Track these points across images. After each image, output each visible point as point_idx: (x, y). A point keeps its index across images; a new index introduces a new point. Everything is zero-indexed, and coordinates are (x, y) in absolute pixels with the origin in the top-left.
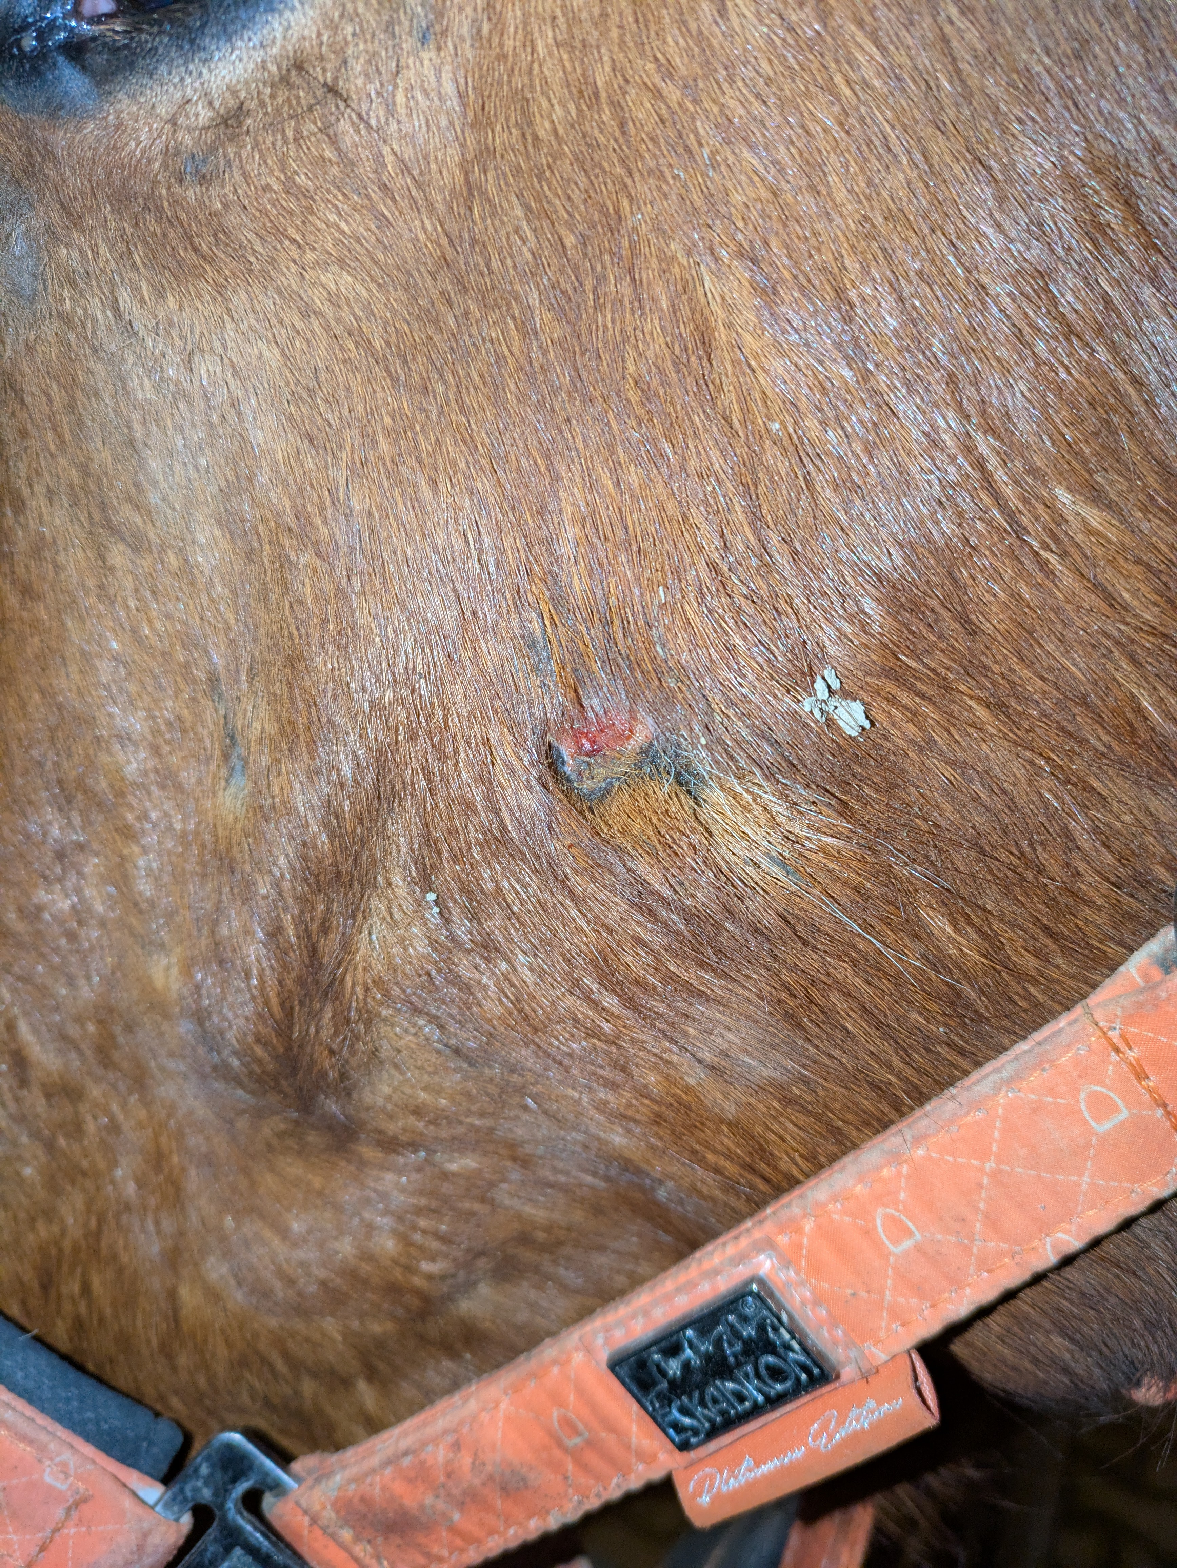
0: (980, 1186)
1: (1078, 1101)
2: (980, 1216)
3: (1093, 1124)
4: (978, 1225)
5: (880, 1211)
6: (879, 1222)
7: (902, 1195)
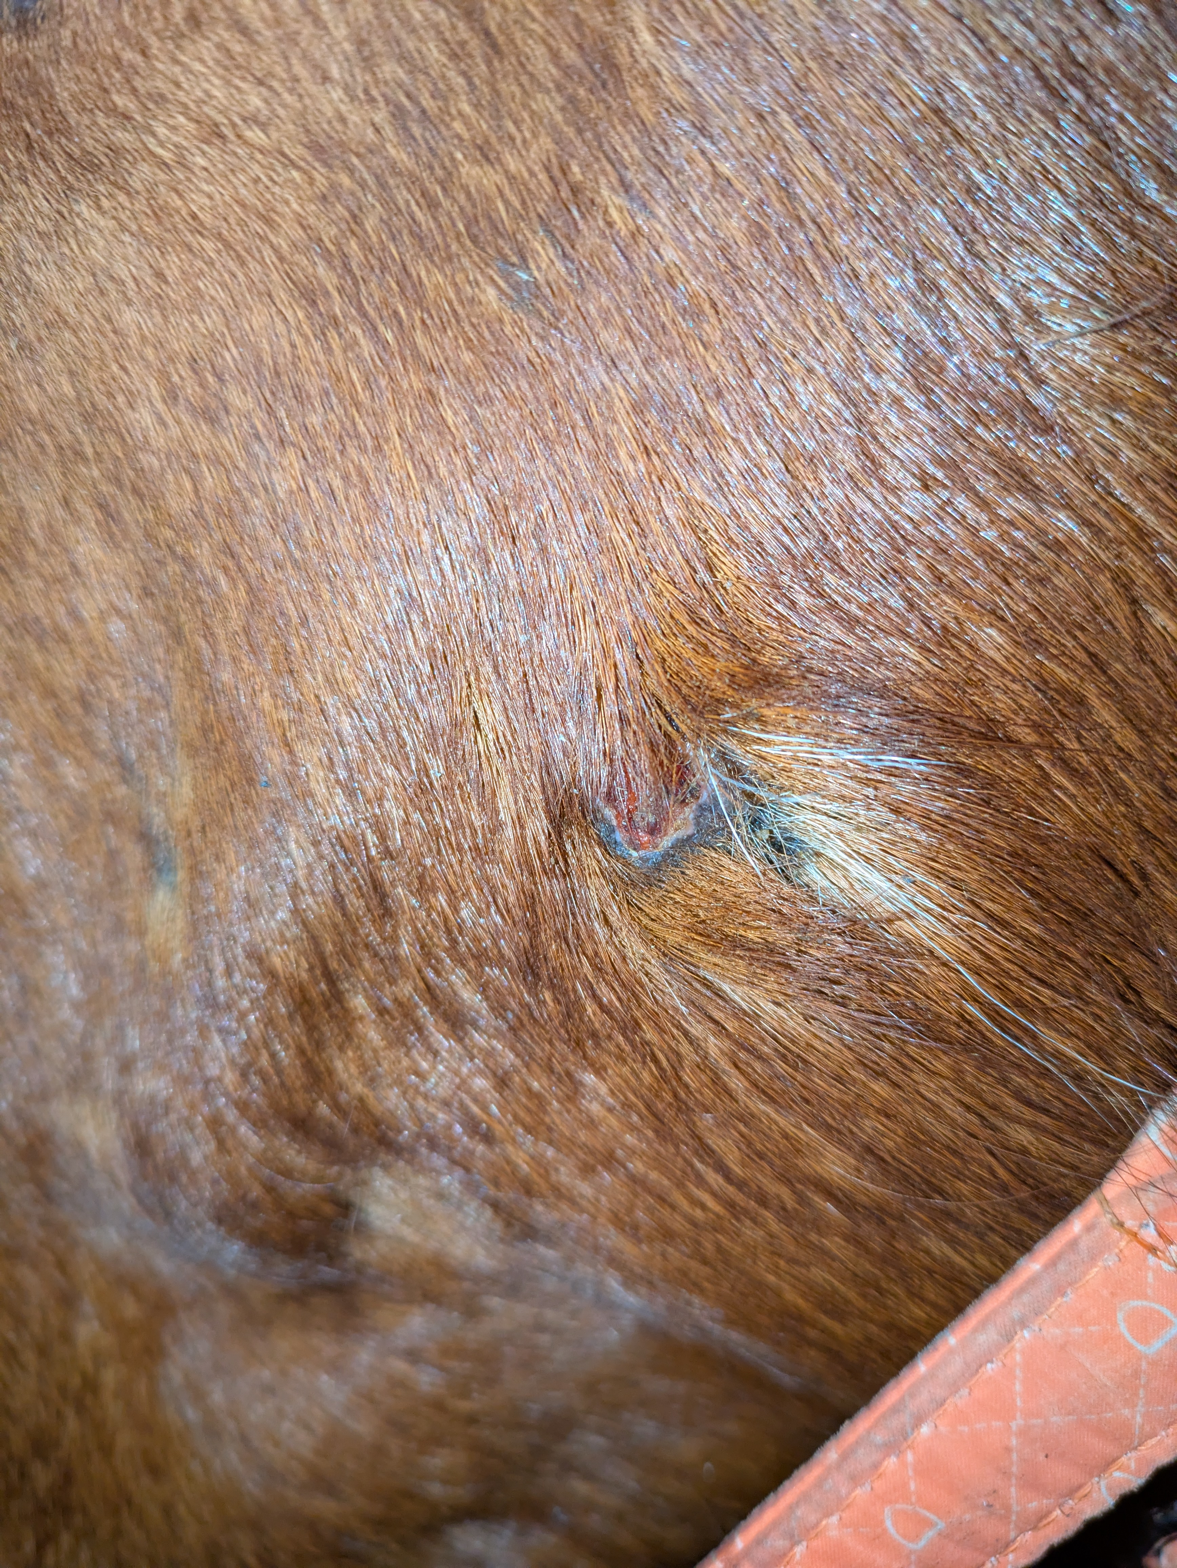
0: (1008, 1450)
1: (1115, 1324)
2: (1014, 1481)
3: (1140, 1347)
4: (1013, 1490)
5: (887, 1511)
6: (888, 1524)
7: (912, 1486)
